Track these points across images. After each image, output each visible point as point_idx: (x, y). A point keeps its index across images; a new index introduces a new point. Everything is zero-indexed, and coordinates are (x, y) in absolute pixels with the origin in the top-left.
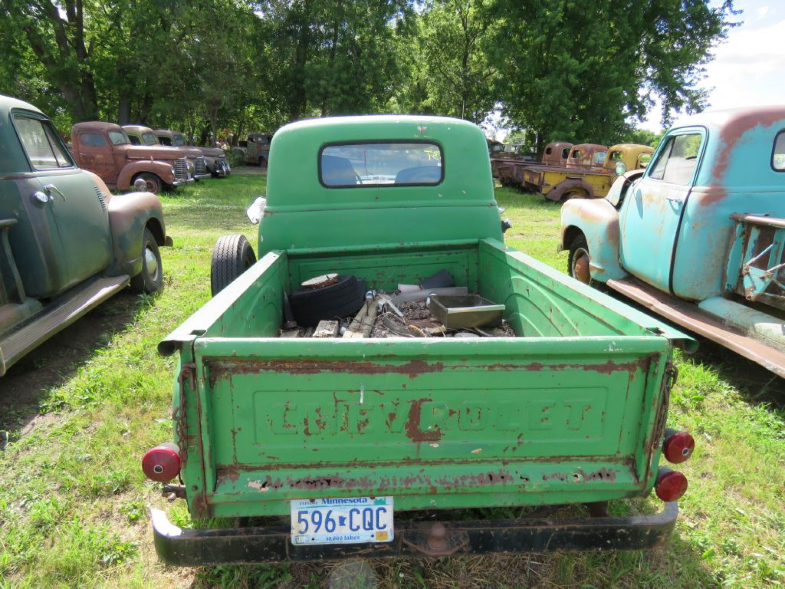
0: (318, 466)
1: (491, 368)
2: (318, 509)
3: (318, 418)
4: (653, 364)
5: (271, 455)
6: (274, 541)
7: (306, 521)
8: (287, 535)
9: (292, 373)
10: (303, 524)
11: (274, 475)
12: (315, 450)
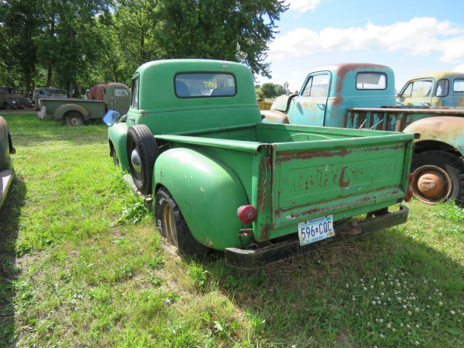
0: (308, 204)
1: (365, 150)
2: (308, 226)
3: (311, 180)
4: (409, 144)
5: (293, 202)
6: (293, 246)
7: (304, 233)
8: (298, 241)
9: (303, 159)
10: (304, 234)
11: (295, 211)
12: (309, 196)
